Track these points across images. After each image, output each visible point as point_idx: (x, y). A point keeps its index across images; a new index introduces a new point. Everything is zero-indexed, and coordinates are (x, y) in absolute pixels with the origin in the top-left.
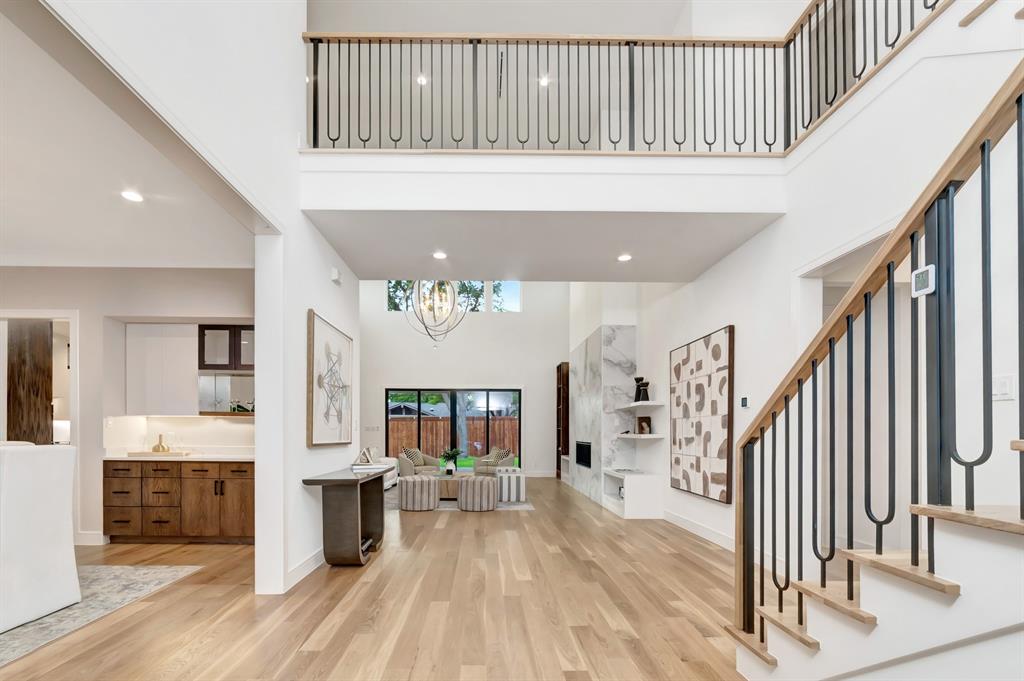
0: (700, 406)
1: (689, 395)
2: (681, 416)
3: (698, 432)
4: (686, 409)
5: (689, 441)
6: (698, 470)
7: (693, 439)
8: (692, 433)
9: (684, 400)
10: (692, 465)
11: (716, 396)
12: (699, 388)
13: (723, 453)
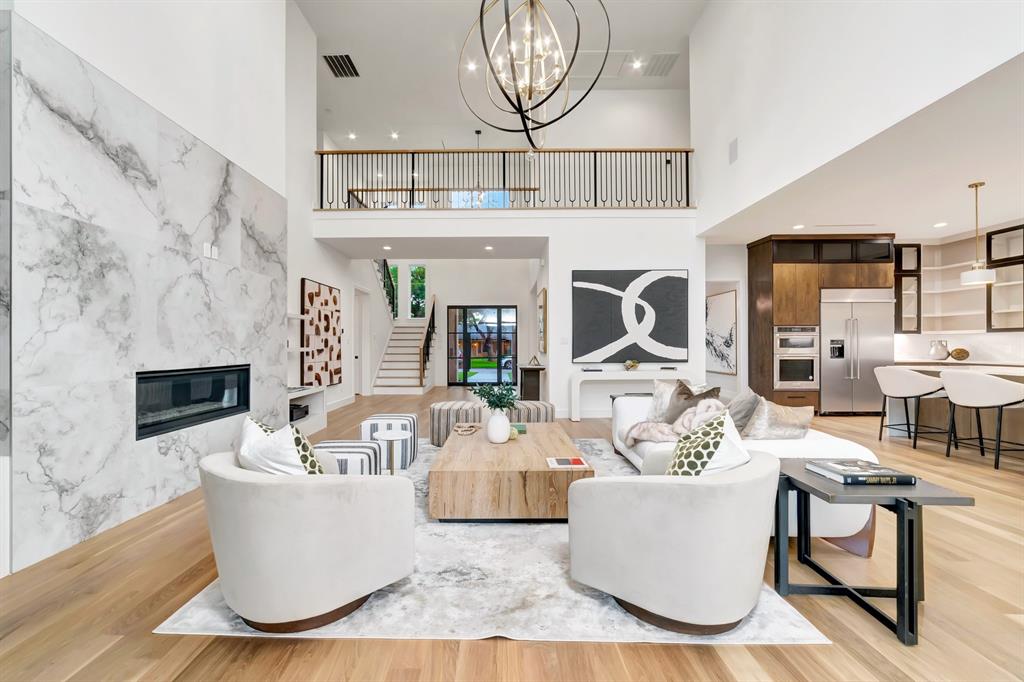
0: (327, 329)
1: (320, 320)
2: (314, 333)
3: (326, 346)
4: (317, 328)
5: (320, 351)
6: (326, 370)
7: (322, 350)
8: (322, 346)
9: (316, 322)
10: (322, 368)
11: (335, 325)
12: (326, 317)
13: (339, 357)
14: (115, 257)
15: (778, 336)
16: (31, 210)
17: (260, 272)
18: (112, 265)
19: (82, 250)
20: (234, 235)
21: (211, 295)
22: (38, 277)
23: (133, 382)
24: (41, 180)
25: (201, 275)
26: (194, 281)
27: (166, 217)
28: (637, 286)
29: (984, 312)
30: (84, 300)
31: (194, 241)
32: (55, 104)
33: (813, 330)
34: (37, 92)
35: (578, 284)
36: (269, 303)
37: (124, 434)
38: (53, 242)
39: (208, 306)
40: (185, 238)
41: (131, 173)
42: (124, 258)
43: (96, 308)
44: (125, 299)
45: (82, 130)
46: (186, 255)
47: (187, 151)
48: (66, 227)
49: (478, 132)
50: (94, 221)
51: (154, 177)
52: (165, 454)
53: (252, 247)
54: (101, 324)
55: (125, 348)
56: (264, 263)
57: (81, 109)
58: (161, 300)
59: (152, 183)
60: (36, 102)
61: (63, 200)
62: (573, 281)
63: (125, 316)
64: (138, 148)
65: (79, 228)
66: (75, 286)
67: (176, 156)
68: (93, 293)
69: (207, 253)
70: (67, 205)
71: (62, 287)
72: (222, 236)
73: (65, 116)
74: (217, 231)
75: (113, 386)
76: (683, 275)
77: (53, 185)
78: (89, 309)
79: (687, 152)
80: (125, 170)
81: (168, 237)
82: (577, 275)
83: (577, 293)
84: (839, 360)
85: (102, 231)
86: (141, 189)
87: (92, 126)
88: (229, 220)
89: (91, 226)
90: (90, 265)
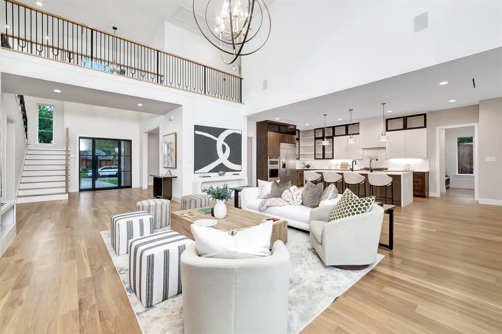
15: (269, 160)
28: (223, 136)
29: (314, 153)
33: (278, 158)
35: (198, 132)
62: (195, 130)
76: (240, 133)
79: (241, 79)
82: (197, 128)
83: (197, 137)
84: (284, 169)
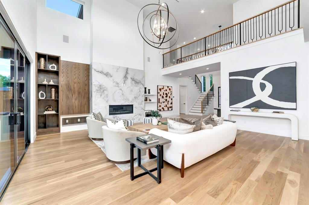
0: (166, 97)
1: (164, 94)
2: (162, 98)
3: (166, 101)
5: (164, 102)
6: (166, 106)
9: (162, 95)
10: (165, 106)
11: (170, 95)
12: (166, 94)
13: (171, 103)
14: (105, 89)
16: (94, 85)
17: (136, 87)
18: (105, 90)
19: (101, 89)
20: (129, 81)
21: (124, 92)
22: (95, 93)
23: (109, 107)
24: (96, 81)
25: (121, 89)
26: (120, 90)
27: (114, 81)
30: (101, 95)
31: (119, 84)
32: (97, 70)
34: (95, 70)
36: (138, 93)
37: (107, 114)
38: (97, 88)
39: (123, 95)
40: (118, 84)
41: (108, 76)
42: (107, 89)
43: (103, 96)
44: (107, 95)
45: (100, 72)
46: (118, 86)
47: (118, 69)
48: (99, 86)
49: (220, 26)
50: (102, 84)
51: (112, 75)
52: (114, 118)
53: (133, 82)
54: (103, 98)
55: (107, 102)
56: (137, 85)
57: (100, 70)
58: (113, 94)
59: (111, 76)
60: (95, 71)
61: (98, 82)
62: (229, 76)
63: (107, 97)
64: (109, 72)
65: (100, 86)
66: (100, 93)
67: (116, 71)
68: (102, 94)
69: (122, 85)
70: (99, 83)
71: (98, 94)
72: (126, 82)
73: (98, 72)
74: (125, 81)
75: (105, 107)
76: (293, 65)
77: (97, 81)
78: (102, 96)
80: (107, 76)
81: (115, 84)
82: (231, 74)
83: (231, 81)
85: (104, 85)
86: (109, 78)
87: (102, 71)
88: (127, 78)
89: (102, 85)
90: (102, 90)
